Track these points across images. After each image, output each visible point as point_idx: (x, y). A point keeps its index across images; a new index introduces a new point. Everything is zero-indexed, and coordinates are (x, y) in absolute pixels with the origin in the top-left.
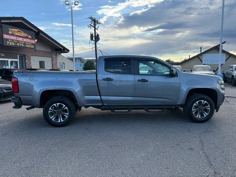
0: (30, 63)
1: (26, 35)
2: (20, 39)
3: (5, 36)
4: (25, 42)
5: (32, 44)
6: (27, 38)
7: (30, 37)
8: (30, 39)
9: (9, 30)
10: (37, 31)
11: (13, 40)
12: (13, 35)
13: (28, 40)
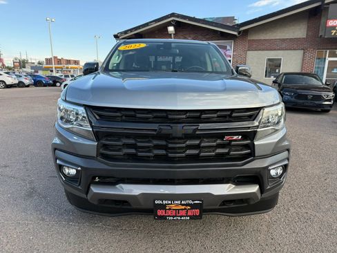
3: (332, 23)
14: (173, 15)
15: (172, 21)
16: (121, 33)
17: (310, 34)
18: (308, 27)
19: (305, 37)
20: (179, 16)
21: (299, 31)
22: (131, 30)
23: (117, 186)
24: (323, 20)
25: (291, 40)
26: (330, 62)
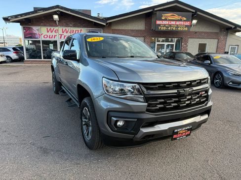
0: (187, 46)
1: (180, 18)
2: (173, 23)
3: (158, 22)
4: (177, 25)
5: (186, 26)
6: (181, 20)
7: (185, 19)
8: (184, 21)
9: (162, 16)
10: (194, 11)
11: (165, 25)
12: (166, 20)
13: (182, 23)
14: (57, 7)
15: (58, 11)
16: (12, 17)
17: (147, 27)
18: (145, 24)
19: (144, 29)
20: (62, 8)
21: (140, 26)
22: (21, 15)
23: (155, 126)
24: (153, 20)
25: (137, 31)
26: (157, 44)
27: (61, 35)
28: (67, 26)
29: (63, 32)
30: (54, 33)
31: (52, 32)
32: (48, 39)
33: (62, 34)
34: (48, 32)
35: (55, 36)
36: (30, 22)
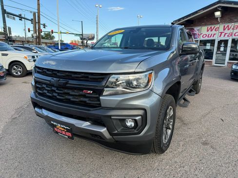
14: (219, 2)
15: (219, 7)
16: (176, 21)
27: (221, 33)
28: (231, 21)
29: (224, 30)
30: (214, 32)
31: (211, 31)
32: (207, 38)
33: (223, 31)
34: (208, 31)
35: (214, 34)
36: (192, 24)
